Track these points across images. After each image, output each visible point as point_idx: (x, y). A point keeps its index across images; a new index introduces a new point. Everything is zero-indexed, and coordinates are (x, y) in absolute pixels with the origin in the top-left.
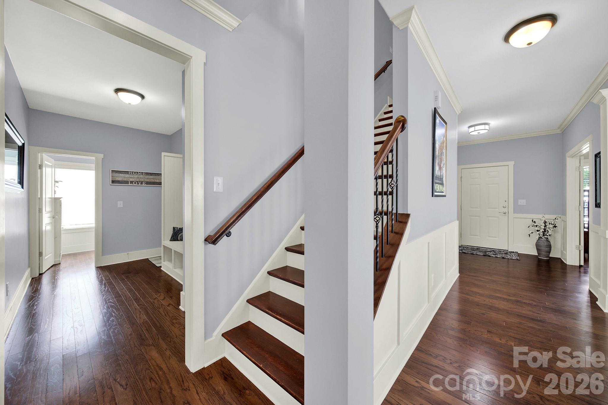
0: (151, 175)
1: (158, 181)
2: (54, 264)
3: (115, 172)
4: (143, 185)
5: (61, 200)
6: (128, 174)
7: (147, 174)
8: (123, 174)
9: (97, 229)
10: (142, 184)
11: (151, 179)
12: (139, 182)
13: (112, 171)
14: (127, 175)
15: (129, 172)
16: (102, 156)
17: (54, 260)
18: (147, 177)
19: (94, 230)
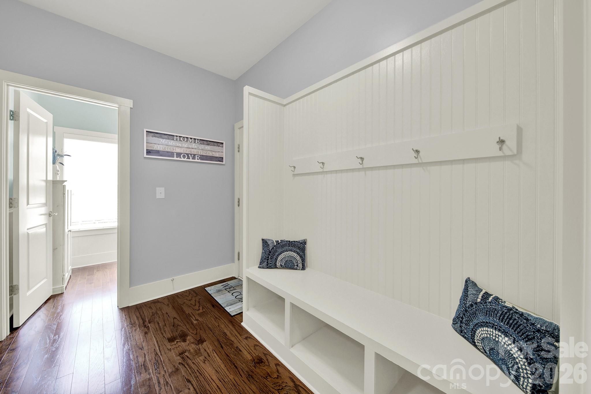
0: (208, 145)
1: (217, 156)
2: (52, 294)
3: (152, 134)
4: (196, 160)
5: (65, 186)
6: (173, 139)
7: (202, 142)
8: (164, 140)
9: (120, 229)
10: (194, 158)
11: (208, 152)
12: (190, 155)
13: (147, 131)
14: (172, 141)
15: (175, 137)
16: (128, 103)
17: (52, 288)
18: (202, 146)
19: (116, 231)
